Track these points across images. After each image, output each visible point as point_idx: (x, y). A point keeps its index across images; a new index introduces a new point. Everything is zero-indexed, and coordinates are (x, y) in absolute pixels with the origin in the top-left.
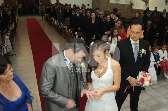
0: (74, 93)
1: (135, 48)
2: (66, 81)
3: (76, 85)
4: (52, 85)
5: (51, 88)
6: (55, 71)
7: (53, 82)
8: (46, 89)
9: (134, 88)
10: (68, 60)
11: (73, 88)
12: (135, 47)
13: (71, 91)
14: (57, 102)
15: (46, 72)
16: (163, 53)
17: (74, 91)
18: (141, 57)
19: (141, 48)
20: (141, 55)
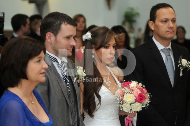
18: (181, 76)
19: (180, 57)
20: (181, 71)
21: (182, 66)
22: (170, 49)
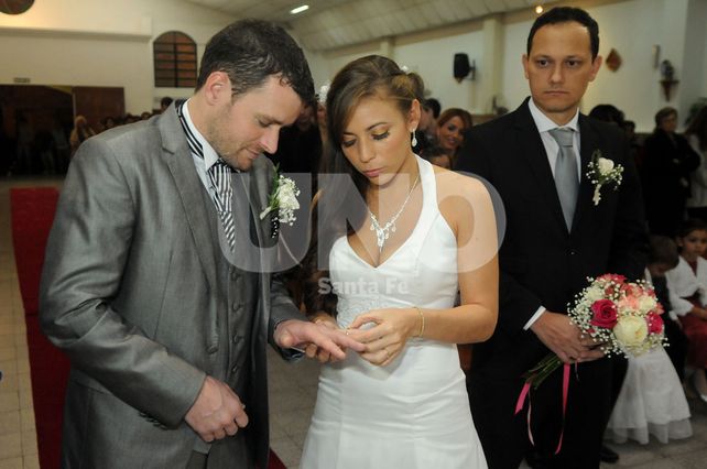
0: (235, 344)
1: (561, 154)
2: (195, 261)
3: (248, 299)
4: (113, 276)
5: (108, 291)
6: (133, 190)
7: (120, 258)
8: (77, 293)
9: (567, 369)
10: (207, 149)
11: (234, 311)
12: (561, 149)
13: (218, 331)
14: (137, 377)
15: (80, 198)
16: (690, 269)
17: (235, 332)
18: (597, 203)
19: (595, 153)
20: (597, 191)
21: (597, 176)
22: (573, 130)
